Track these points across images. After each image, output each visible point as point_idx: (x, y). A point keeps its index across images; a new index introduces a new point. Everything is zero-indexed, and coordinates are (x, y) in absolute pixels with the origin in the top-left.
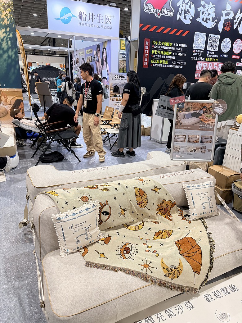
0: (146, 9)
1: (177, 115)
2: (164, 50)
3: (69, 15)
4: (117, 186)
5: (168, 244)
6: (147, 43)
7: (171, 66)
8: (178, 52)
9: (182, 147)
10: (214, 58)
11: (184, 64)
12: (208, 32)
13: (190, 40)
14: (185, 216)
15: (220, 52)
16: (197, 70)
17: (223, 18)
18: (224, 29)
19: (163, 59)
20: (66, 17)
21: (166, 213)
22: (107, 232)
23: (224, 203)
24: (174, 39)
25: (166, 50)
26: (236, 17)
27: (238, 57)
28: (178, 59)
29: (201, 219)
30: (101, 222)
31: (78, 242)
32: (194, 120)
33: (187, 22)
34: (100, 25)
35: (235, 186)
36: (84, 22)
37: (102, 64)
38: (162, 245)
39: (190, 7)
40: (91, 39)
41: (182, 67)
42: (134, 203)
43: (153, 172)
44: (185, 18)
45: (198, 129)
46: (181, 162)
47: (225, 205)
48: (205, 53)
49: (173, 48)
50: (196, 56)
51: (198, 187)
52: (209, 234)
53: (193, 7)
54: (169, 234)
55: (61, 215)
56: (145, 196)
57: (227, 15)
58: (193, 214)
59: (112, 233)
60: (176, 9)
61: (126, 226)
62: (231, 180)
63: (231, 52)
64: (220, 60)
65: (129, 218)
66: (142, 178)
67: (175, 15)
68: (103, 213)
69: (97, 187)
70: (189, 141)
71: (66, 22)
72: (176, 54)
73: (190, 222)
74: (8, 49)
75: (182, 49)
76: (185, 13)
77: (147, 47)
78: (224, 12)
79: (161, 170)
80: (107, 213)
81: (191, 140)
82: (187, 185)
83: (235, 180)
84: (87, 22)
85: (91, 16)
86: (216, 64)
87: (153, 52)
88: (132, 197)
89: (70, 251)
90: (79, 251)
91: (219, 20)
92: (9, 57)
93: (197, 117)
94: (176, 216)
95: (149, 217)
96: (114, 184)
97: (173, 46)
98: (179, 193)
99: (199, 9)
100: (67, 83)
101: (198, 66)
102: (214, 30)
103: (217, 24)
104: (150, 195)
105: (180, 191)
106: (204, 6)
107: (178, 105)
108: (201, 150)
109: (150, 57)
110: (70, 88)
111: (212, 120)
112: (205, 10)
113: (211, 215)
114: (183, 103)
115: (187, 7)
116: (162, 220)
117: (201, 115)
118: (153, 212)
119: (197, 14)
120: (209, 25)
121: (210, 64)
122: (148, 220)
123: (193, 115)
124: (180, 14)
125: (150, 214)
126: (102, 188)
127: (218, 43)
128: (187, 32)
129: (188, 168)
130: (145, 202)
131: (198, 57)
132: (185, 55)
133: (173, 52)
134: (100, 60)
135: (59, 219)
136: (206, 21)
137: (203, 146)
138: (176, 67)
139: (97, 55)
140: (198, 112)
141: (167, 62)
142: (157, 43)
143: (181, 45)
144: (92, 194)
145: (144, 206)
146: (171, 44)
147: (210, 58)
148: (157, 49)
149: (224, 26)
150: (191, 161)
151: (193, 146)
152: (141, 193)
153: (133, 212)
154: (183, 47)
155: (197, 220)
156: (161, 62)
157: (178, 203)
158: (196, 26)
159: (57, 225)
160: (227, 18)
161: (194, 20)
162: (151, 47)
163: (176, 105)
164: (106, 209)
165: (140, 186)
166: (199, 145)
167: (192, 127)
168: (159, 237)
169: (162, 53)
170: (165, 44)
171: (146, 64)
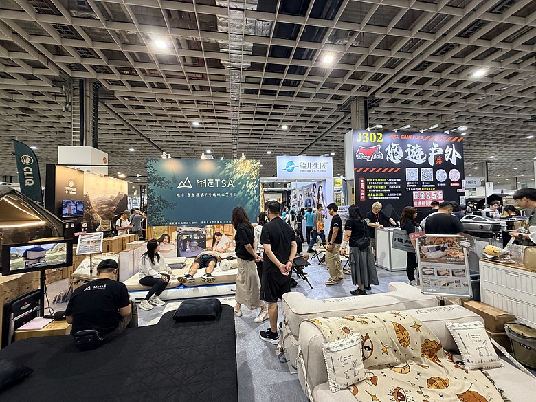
0: (358, 157)
1: (420, 248)
2: (378, 185)
3: (293, 166)
4: (375, 319)
5: (448, 396)
6: (362, 181)
7: (387, 198)
8: (392, 185)
9: (432, 280)
10: (431, 187)
11: (400, 194)
12: (419, 167)
13: (402, 175)
14: (458, 362)
15: (435, 182)
16: (414, 198)
17: (432, 155)
18: (435, 162)
19: (378, 192)
20: (290, 168)
21: (432, 356)
22: (371, 371)
23: (504, 351)
24: (387, 176)
25: (381, 185)
26: (446, 152)
27: (458, 185)
28: (393, 191)
29: (480, 369)
30: (364, 358)
31: (347, 377)
32: (441, 253)
33: (397, 161)
34: (317, 170)
35: (510, 330)
36: (304, 169)
37: (319, 198)
38: (441, 396)
39: (398, 150)
40: (310, 181)
41: (398, 197)
42: (396, 340)
43: (403, 306)
44: (394, 159)
45: (445, 262)
46: (432, 296)
47: (508, 355)
48: (420, 184)
49: (387, 183)
50: (411, 187)
51: (465, 328)
52: (500, 391)
53: (400, 150)
54: (446, 384)
55: (330, 345)
56: (406, 333)
57: (435, 151)
58: (468, 361)
59: (376, 372)
60: (385, 154)
61: (389, 366)
62: (502, 322)
63: (448, 181)
64: (438, 188)
65: (392, 358)
66: (397, 312)
67: (385, 157)
68: (365, 347)
69: (354, 319)
70: (439, 274)
71: (290, 171)
72: (390, 187)
73: (466, 371)
74: (254, 196)
75: (395, 183)
76: (394, 155)
77: (362, 184)
78: (432, 150)
79: (411, 305)
80: (369, 349)
81: (441, 273)
82: (451, 324)
83: (506, 322)
84: (306, 169)
85: (310, 165)
86: (433, 192)
87: (368, 188)
88: (392, 333)
89: (339, 386)
90: (348, 388)
91: (429, 156)
92: (254, 201)
93: (443, 250)
94: (444, 360)
95: (414, 358)
96: (370, 316)
97: (387, 181)
98: (443, 333)
99: (406, 151)
100: (291, 216)
101: (414, 196)
102: (426, 165)
103: (427, 160)
104: (411, 331)
105: (445, 330)
106: (411, 148)
107: (419, 239)
108: (455, 284)
109: (366, 191)
110: (293, 220)
111: (461, 254)
112: (412, 151)
113: (492, 365)
114: (424, 238)
115: (395, 151)
116: (429, 363)
117: (447, 249)
118: (418, 354)
119: (406, 155)
120: (420, 161)
121: (428, 192)
122: (414, 362)
123: (438, 249)
124: (389, 157)
125: (414, 355)
126: (359, 320)
127: (432, 175)
128: (398, 169)
129: (442, 303)
130: (407, 340)
131: (413, 188)
132: (399, 187)
133: (387, 186)
134: (317, 195)
135: (328, 349)
136: (415, 159)
137: (456, 280)
138: (392, 198)
139: (313, 191)
140: (442, 245)
141: (382, 195)
142: (371, 180)
143: (395, 180)
144: (351, 325)
145: (407, 345)
146: (385, 180)
147: (426, 187)
148: (372, 185)
149: (435, 161)
150: (446, 295)
151: (444, 280)
152: (400, 329)
153: (395, 351)
154: (396, 181)
155: (475, 370)
156: (377, 195)
157: (444, 345)
158: (406, 164)
159: (327, 355)
160: (436, 154)
161: (403, 159)
162: (366, 184)
163: (417, 240)
164: (368, 343)
165: (397, 320)
166: (451, 278)
167: (439, 260)
168: (434, 386)
169: (377, 187)
170: (379, 180)
171: (362, 197)
